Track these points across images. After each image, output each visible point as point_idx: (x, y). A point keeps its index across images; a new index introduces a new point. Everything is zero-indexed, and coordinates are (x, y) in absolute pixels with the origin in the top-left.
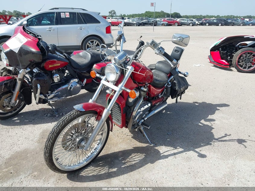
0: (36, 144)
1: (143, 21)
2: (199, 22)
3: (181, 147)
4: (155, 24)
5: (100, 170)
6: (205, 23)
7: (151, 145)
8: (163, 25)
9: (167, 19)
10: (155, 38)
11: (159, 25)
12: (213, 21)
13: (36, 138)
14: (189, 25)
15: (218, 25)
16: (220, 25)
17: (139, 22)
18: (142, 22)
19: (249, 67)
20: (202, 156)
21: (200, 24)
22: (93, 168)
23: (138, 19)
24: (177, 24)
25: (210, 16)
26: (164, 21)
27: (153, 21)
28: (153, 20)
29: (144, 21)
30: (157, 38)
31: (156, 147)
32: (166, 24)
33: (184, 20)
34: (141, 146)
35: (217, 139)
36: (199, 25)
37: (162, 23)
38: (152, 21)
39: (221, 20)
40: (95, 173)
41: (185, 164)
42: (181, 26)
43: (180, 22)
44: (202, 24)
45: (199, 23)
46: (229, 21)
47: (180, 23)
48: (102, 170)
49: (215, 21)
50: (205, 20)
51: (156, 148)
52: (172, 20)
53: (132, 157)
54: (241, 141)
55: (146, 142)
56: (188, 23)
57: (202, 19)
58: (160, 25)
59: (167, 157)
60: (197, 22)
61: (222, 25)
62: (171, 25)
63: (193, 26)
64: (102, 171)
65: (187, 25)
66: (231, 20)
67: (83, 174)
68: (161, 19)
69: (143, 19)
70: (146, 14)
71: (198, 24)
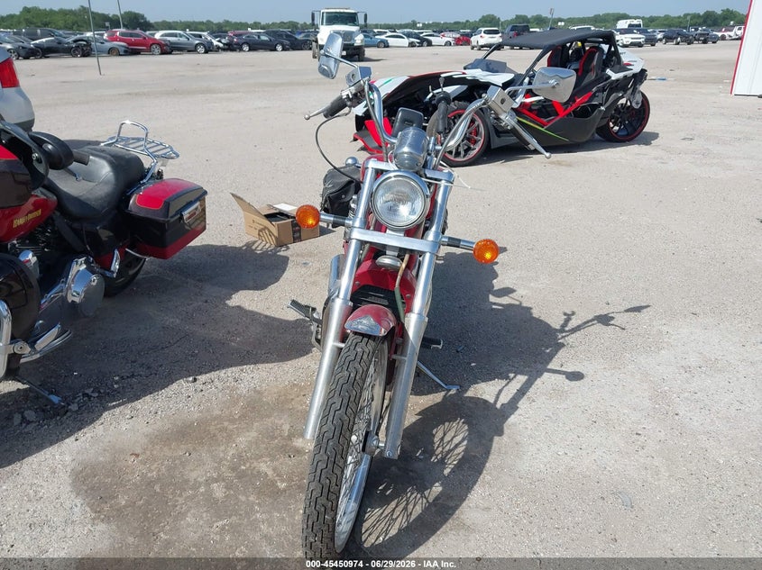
0: (102, 527)
1: (37, 42)
2: (220, 41)
3: (516, 373)
4: (85, 50)
5: (405, 509)
6: (237, 44)
7: (451, 393)
8: (112, 52)
9: (122, 34)
10: (129, 94)
11: (100, 53)
12: (259, 37)
13: (76, 509)
14: (193, 50)
15: (275, 50)
16: (279, 48)
17: (25, 44)
18: (36, 46)
19: (467, 151)
20: (576, 376)
21: (226, 47)
22: (377, 511)
23: (15, 33)
24: (157, 50)
25: (236, 23)
26: (113, 38)
27: (75, 41)
28: (74, 38)
29: (44, 40)
30: (136, 94)
31: (467, 391)
32: (123, 49)
33: (175, 35)
34: (431, 403)
35: (562, 330)
36: (224, 50)
37: (109, 45)
38: (70, 40)
39: (279, 35)
40: (400, 523)
41: (564, 406)
42: (170, 53)
43: (164, 41)
44: (230, 47)
45: (221, 45)
46: (300, 37)
47: (167, 45)
48: (407, 504)
49: (264, 38)
50: (236, 35)
51: (470, 394)
52: (137, 35)
53: (442, 439)
54: (605, 320)
55: (435, 388)
56: (191, 44)
57: (226, 32)
58: (102, 52)
59: (512, 405)
60: (215, 42)
61: (284, 49)
62: (136, 53)
63: (206, 52)
64: (410, 507)
65: (189, 51)
66: (303, 35)
67: (372, 540)
68: (102, 35)
69: (36, 34)
70: (28, 16)
71: (218, 48)
